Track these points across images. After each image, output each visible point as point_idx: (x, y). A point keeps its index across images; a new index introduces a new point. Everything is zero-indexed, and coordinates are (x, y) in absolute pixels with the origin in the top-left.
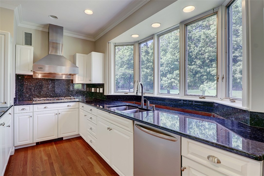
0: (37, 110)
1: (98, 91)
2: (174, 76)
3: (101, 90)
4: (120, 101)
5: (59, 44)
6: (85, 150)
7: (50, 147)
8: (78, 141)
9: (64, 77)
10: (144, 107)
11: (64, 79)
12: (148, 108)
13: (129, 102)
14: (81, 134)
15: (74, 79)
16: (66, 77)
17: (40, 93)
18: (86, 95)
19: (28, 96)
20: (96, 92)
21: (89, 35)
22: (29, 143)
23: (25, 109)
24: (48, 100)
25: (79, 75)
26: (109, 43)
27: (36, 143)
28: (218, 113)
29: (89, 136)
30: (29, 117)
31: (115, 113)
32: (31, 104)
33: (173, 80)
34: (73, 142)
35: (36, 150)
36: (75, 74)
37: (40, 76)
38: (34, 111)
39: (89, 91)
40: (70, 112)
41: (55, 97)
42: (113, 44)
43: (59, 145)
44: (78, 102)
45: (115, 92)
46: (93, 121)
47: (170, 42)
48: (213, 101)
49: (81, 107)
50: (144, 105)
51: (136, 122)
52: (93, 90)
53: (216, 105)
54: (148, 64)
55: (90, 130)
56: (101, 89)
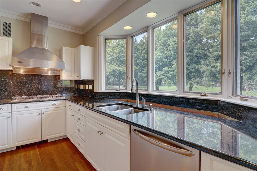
0: (17, 109)
1: (87, 88)
2: (163, 73)
3: (91, 87)
4: (111, 99)
5: (44, 36)
6: (72, 155)
7: (32, 151)
8: (65, 143)
9: (49, 73)
10: (140, 106)
11: (50, 75)
12: (144, 107)
13: (121, 99)
14: (68, 135)
15: (60, 75)
16: (51, 73)
17: (21, 90)
18: (74, 92)
19: (7, 93)
20: (85, 89)
21: (77, 27)
22: (7, 148)
23: (1, 110)
24: (30, 98)
25: (65, 71)
26: (99, 36)
27: (16, 147)
28: (225, 113)
29: (76, 139)
30: (7, 118)
31: (106, 115)
32: (9, 104)
33: (162, 77)
34: (59, 145)
35: (15, 156)
36: (61, 70)
37: (22, 72)
38: (13, 111)
39: (78, 88)
40: (56, 111)
41: (39, 95)
42: (104, 37)
43: (43, 149)
44: (65, 101)
45: (106, 89)
46: (81, 122)
47: (160, 39)
48: (219, 99)
49: (67, 106)
50: (139, 104)
51: (133, 127)
52: (82, 87)
53: (223, 103)
54: (138, 61)
55: (78, 132)
56: (90, 85)
